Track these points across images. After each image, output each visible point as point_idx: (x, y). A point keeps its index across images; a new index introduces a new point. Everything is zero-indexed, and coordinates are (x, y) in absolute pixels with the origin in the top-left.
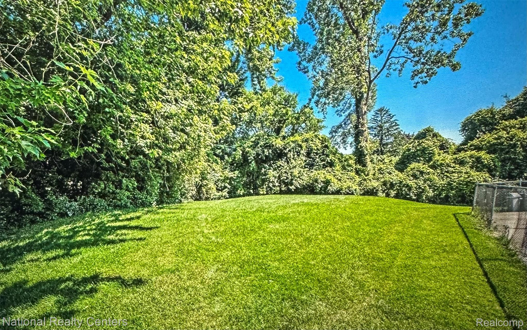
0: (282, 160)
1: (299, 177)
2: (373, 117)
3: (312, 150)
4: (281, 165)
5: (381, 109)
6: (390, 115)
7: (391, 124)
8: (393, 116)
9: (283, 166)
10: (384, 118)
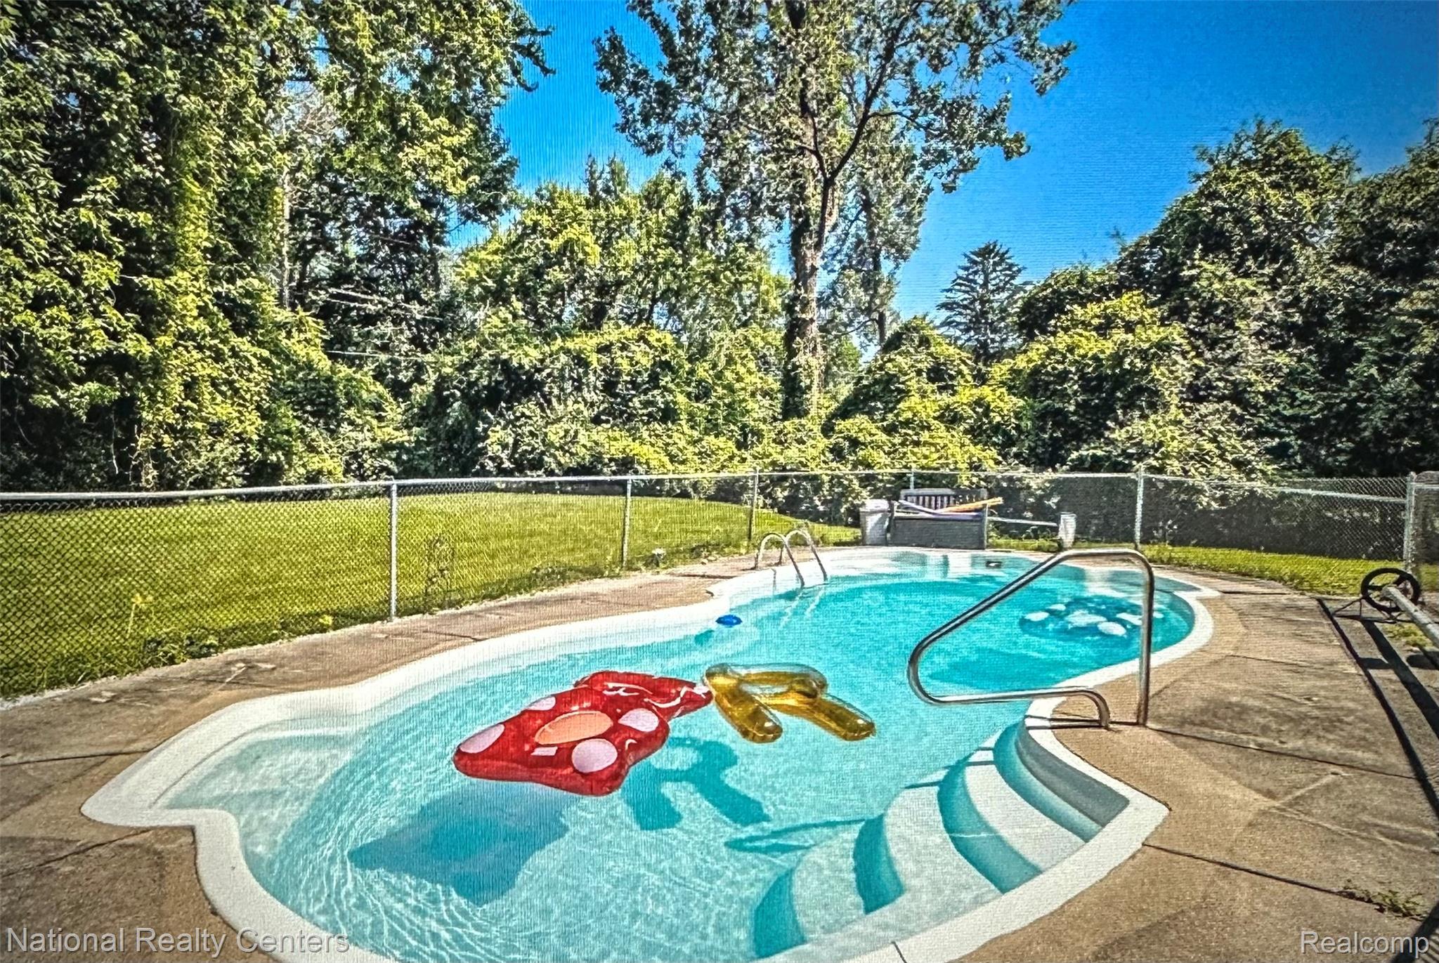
0: (530, 400)
1: (561, 448)
2: (962, 273)
3: (619, 374)
4: (523, 415)
5: (987, 247)
6: (1011, 266)
7: (1014, 293)
8: (1019, 271)
9: (530, 418)
10: (992, 276)
